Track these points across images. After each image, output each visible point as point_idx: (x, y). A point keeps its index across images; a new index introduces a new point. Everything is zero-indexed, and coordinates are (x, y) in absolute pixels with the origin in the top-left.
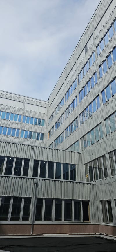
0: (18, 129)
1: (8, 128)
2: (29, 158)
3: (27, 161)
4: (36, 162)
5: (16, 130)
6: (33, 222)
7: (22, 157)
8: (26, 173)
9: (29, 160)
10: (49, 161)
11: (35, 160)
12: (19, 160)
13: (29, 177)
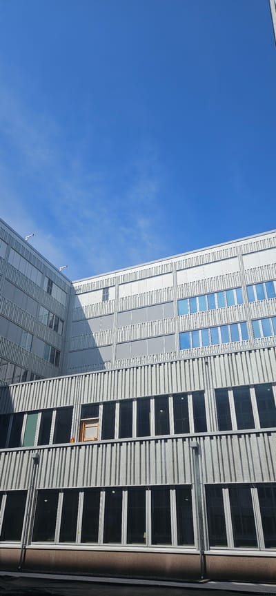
0: (243, 323)
1: (219, 328)
2: (202, 389)
3: (199, 396)
4: (221, 394)
5: (239, 325)
6: (202, 549)
7: (184, 391)
8: (201, 426)
9: (203, 392)
10: (255, 383)
11: (216, 390)
12: (180, 399)
13: (209, 432)
